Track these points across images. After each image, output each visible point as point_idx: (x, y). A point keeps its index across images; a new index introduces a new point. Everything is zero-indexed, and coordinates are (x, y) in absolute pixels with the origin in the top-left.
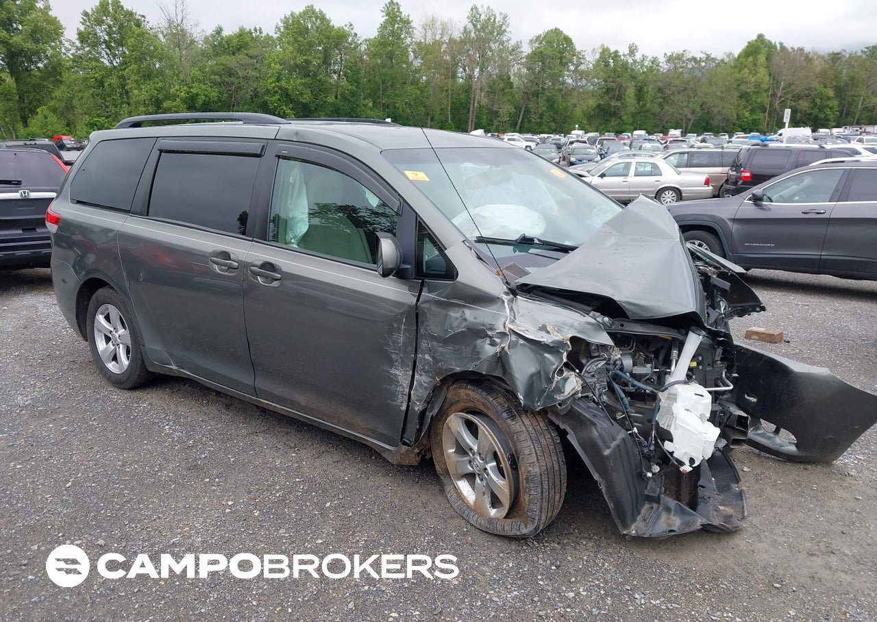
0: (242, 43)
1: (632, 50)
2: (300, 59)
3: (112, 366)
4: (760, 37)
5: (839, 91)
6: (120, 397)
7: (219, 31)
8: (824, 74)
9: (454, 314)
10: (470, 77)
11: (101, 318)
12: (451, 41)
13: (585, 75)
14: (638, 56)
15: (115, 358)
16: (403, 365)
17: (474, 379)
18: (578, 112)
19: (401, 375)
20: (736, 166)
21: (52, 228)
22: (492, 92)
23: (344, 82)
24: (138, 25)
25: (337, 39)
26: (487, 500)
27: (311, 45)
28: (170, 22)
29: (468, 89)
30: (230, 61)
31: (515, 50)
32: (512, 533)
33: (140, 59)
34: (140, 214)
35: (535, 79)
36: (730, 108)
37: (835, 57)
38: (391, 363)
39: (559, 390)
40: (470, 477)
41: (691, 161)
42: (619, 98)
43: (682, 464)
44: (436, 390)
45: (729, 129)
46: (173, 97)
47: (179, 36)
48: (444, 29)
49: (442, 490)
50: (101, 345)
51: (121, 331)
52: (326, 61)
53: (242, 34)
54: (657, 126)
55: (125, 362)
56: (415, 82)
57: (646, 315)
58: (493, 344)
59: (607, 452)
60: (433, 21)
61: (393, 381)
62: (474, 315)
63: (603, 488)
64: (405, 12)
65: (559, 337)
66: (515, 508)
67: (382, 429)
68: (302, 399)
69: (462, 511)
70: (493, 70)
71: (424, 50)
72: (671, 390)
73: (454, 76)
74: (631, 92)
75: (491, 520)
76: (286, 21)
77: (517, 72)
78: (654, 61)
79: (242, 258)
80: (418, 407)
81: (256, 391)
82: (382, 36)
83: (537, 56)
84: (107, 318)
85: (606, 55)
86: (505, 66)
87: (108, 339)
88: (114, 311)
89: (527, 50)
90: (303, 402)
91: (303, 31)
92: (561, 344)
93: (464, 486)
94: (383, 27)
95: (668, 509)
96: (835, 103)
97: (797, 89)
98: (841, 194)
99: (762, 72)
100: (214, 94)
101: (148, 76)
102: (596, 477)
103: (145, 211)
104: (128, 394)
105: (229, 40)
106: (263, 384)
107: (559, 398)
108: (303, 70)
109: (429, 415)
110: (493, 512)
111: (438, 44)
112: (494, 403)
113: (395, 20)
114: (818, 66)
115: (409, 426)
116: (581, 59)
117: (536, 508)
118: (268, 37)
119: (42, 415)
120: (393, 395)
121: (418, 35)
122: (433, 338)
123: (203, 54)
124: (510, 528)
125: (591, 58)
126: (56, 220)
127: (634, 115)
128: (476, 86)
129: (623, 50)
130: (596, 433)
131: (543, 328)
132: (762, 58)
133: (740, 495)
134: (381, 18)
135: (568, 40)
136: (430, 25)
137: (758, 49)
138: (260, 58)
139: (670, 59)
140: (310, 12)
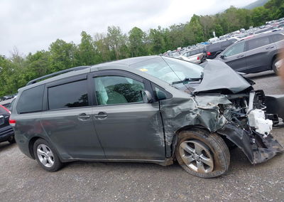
0: (39, 56)
1: (159, 28)
2: (59, 56)
3: (47, 165)
4: (194, 15)
5: (221, 24)
6: (54, 175)
7: (30, 54)
8: (216, 21)
9: (175, 109)
10: (114, 48)
11: (39, 150)
12: (105, 39)
13: (147, 39)
14: (162, 29)
15: (48, 162)
16: (160, 131)
17: (189, 128)
18: (149, 50)
19: (160, 135)
20: (205, 52)
21: (13, 125)
22: (121, 51)
23: (75, 60)
24: (3, 58)
25: (69, 47)
26: (203, 167)
27: (61, 51)
28: (14, 55)
29: (114, 52)
30: (37, 62)
31: (125, 36)
32: (218, 175)
33: (6, 70)
34: (46, 110)
35: (133, 43)
36: (192, 37)
37: (217, 15)
38: (156, 132)
39: (221, 122)
40: (194, 162)
41: (191, 54)
42: (160, 43)
43: (263, 135)
44: (174, 136)
45: (194, 43)
46: (20, 79)
47: (18, 59)
48: (101, 36)
49: (183, 170)
50: (41, 159)
51: (48, 152)
52: (67, 55)
53: (38, 53)
54: (174, 48)
55: (52, 162)
56: (97, 54)
57: (238, 91)
58: (194, 114)
59: (241, 138)
60: (97, 34)
61: (158, 138)
62: (182, 107)
63: (243, 150)
64: (88, 34)
65: (214, 106)
66: (215, 166)
67: (157, 155)
68: (124, 154)
69: (195, 175)
70: (120, 44)
71: (96, 43)
72: (251, 113)
73: (109, 49)
74: (163, 40)
75: (208, 174)
76: (51, 46)
77: (127, 43)
78: (167, 29)
79: (90, 114)
80: (169, 144)
81: (105, 157)
82: (83, 42)
83: (132, 37)
84: (42, 149)
85: (152, 31)
86: (123, 42)
87: (43, 157)
88: (44, 146)
89: (128, 35)
90: (125, 155)
91: (58, 47)
92: (216, 108)
93: (192, 166)
94: (82, 40)
95: (263, 152)
96: (221, 28)
97: (210, 27)
98: (246, 49)
99: (198, 24)
100: (34, 74)
101: (11, 74)
102: (240, 147)
103: (48, 109)
104: (56, 173)
105: (34, 56)
106: (108, 154)
107: (222, 125)
108: (61, 59)
109: (174, 145)
110: (206, 171)
111: (101, 40)
112: (199, 134)
113: (85, 37)
114: (213, 19)
115: (167, 152)
116: (145, 34)
117: (225, 164)
118: (47, 52)
119: (30, 189)
120: (159, 143)
121: (94, 39)
122: (169, 119)
123: (27, 62)
124: (216, 174)
125: (148, 33)
126: (14, 122)
127: (166, 46)
128: (116, 50)
129: (157, 28)
130: (236, 133)
131: (208, 104)
132: (197, 21)
133: (276, 141)
134: (81, 37)
135: (140, 30)
136: (97, 35)
137: (195, 19)
138: (46, 59)
139: (171, 27)
140: (58, 41)
